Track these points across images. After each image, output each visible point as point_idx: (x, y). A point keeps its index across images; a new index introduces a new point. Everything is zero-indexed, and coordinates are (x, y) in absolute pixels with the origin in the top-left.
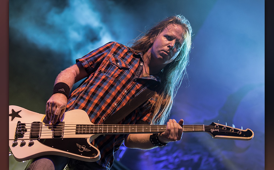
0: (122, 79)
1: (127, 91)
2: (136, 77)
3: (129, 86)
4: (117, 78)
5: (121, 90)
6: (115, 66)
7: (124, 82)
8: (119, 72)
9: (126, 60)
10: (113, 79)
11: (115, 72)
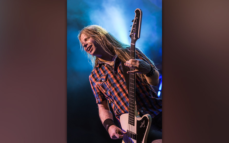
0: (113, 81)
1: (121, 80)
2: (113, 71)
3: (118, 77)
4: (111, 85)
5: (120, 84)
6: (104, 83)
7: (115, 81)
8: (108, 82)
9: (101, 74)
10: (111, 87)
11: (108, 85)
